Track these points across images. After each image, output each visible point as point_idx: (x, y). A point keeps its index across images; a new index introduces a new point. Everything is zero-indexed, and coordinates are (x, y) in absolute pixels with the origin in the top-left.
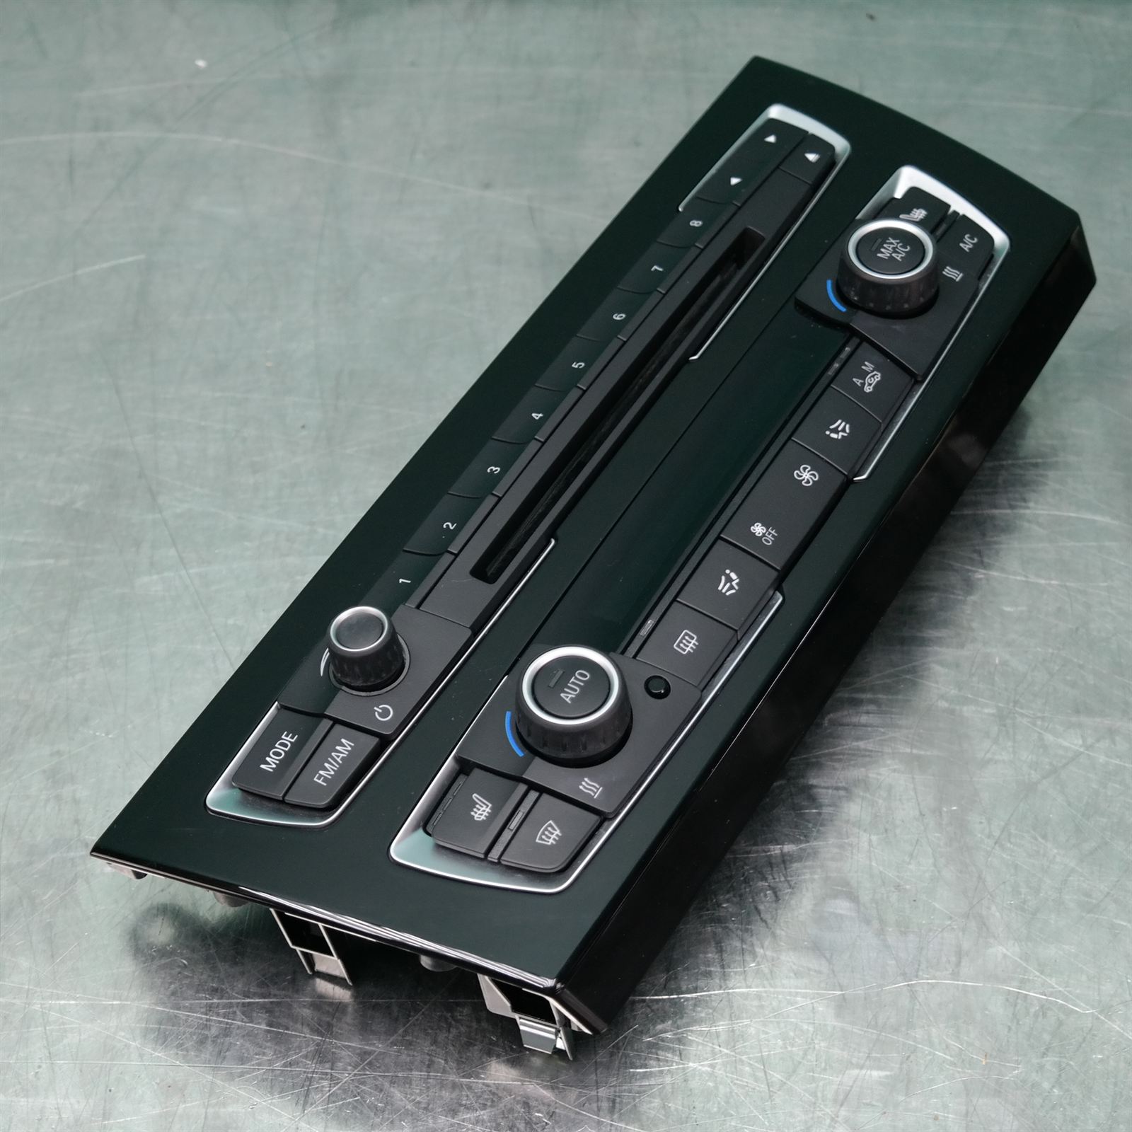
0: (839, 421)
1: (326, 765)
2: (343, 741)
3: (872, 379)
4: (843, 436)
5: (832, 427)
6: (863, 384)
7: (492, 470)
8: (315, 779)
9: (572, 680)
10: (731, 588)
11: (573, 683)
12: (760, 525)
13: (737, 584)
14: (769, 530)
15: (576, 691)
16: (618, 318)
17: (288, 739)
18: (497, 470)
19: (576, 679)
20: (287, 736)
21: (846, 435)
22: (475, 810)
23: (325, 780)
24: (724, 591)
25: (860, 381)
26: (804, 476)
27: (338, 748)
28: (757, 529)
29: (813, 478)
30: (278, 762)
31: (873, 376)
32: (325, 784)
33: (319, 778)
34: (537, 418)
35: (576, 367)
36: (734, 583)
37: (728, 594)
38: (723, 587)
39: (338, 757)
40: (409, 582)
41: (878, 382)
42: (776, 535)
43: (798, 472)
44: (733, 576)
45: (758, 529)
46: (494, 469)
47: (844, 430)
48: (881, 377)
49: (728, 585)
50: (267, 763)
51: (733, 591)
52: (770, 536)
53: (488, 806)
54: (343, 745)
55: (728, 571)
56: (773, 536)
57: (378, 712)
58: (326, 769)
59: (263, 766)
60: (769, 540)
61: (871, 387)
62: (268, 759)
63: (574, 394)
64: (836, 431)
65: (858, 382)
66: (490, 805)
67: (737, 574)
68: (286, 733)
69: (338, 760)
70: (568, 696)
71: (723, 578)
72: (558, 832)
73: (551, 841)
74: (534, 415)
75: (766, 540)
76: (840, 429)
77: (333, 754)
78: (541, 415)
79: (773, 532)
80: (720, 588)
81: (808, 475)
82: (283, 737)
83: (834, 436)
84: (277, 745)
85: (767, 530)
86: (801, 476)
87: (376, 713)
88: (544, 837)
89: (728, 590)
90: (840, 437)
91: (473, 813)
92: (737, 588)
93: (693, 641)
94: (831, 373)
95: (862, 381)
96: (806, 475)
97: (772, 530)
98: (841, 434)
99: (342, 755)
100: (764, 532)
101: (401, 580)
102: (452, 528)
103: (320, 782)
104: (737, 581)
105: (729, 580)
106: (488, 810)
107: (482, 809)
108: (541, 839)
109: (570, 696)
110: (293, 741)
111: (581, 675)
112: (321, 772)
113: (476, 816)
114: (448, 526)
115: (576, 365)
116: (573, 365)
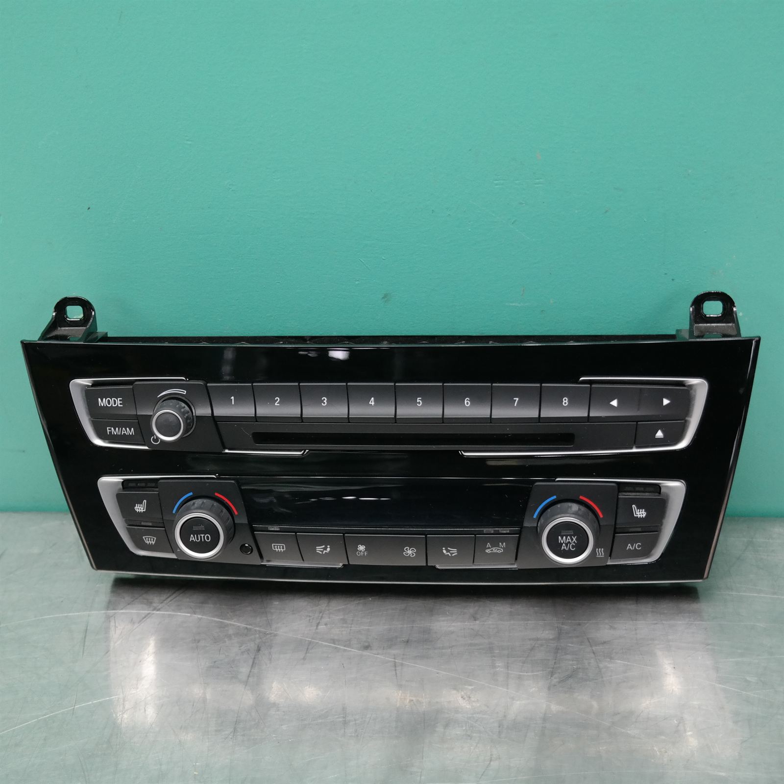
0: (456, 550)
1: (117, 429)
2: (132, 429)
5: (449, 549)
7: (324, 399)
8: (108, 428)
9: (202, 535)
10: (322, 551)
11: (201, 537)
13: (326, 553)
15: (198, 539)
16: (466, 402)
17: (119, 402)
19: (204, 537)
20: (120, 401)
21: (450, 555)
22: (139, 505)
23: (110, 433)
27: (128, 429)
29: (411, 555)
30: (105, 405)
32: (108, 434)
33: (109, 429)
34: (370, 403)
35: (418, 401)
36: (325, 551)
37: (317, 551)
39: (124, 431)
43: (409, 548)
44: (328, 549)
46: (325, 402)
50: (102, 401)
51: (321, 553)
53: (144, 509)
54: (130, 430)
55: (328, 546)
57: (154, 438)
58: (115, 430)
59: (99, 399)
62: (104, 399)
64: (448, 551)
66: (145, 510)
68: (121, 399)
69: (123, 433)
70: (192, 538)
71: (324, 546)
72: (153, 543)
73: (148, 542)
74: (372, 399)
76: (451, 552)
77: (124, 428)
78: (373, 403)
80: (317, 547)
81: (411, 552)
82: (119, 399)
83: (445, 552)
84: (113, 399)
85: (364, 551)
86: (407, 550)
87: (153, 437)
88: (147, 539)
90: (445, 554)
91: (137, 505)
92: (324, 553)
93: (282, 550)
98: (448, 553)
99: (126, 432)
101: (232, 398)
102: (276, 404)
103: (108, 431)
105: (325, 549)
106: (142, 511)
107: (141, 508)
108: (146, 538)
109: (194, 539)
110: (119, 405)
111: (208, 537)
112: (112, 428)
113: (136, 507)
114: (277, 400)
115: (419, 400)
116: (418, 398)
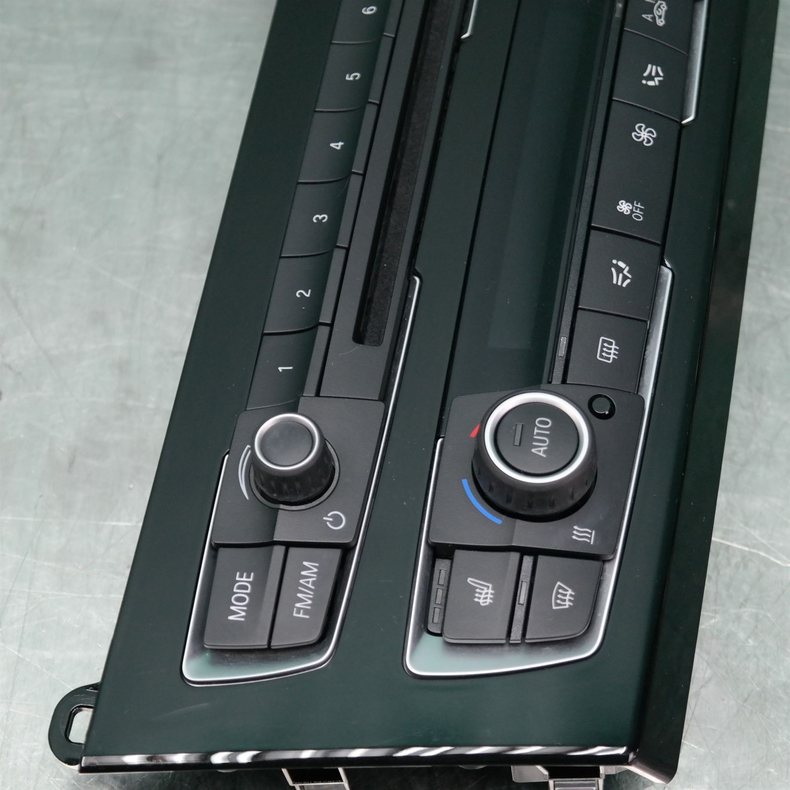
0: (650, 66)
1: (299, 595)
2: (305, 563)
3: (659, 9)
4: (659, 81)
5: (646, 74)
6: (654, 18)
7: (317, 219)
8: (295, 615)
9: (536, 431)
10: (625, 278)
11: (538, 434)
12: (624, 202)
13: (628, 272)
14: (635, 205)
15: (544, 442)
16: (369, 13)
17: (244, 579)
18: (324, 218)
19: (539, 428)
20: (241, 576)
21: (661, 79)
22: (477, 595)
23: (306, 612)
24: (619, 284)
25: (650, 16)
26: (643, 136)
27: (303, 573)
28: (622, 207)
29: (652, 135)
30: (245, 608)
31: (659, 7)
32: (307, 617)
33: (298, 612)
34: (339, 148)
35: (351, 79)
36: (625, 272)
37: (624, 285)
38: (618, 280)
39: (308, 582)
40: (291, 368)
41: (667, 12)
42: (643, 207)
43: (635, 133)
44: (621, 264)
45: (624, 207)
46: (320, 217)
47: (657, 75)
48: (667, 5)
49: (621, 276)
50: (234, 613)
51: (628, 281)
52: (638, 211)
53: (488, 587)
54: (307, 569)
55: (614, 262)
56: (641, 210)
57: (330, 522)
58: (301, 600)
59: (231, 618)
60: (639, 215)
61: (662, 19)
62: (233, 608)
63: (370, 111)
64: (650, 78)
65: (648, 17)
66: (490, 586)
67: (624, 262)
68: (238, 574)
69: (310, 586)
70: (540, 450)
71: (613, 270)
72: (570, 592)
73: (568, 603)
74: (332, 145)
75: (636, 216)
76: (653, 74)
77: (301, 581)
78: (340, 144)
79: (639, 206)
80: (615, 282)
81: (646, 133)
82: (238, 578)
83: (651, 83)
84: (235, 590)
85: (633, 206)
86: (640, 137)
87: (328, 523)
88: (559, 601)
89: (623, 282)
90: (657, 83)
91: (476, 600)
92: (629, 276)
93: (613, 347)
94: (618, 15)
95: (652, 16)
96: (644, 135)
97: (637, 204)
98: (656, 79)
99: (311, 580)
100: (631, 208)
101: (280, 369)
102: (308, 296)
103: (301, 615)
104: (627, 268)
105: (620, 270)
106: (490, 591)
107: (484, 592)
108: (557, 605)
109: (542, 449)
110: (251, 579)
111: (541, 422)
112: (298, 605)
113: (481, 601)
114: (300, 294)
115: (350, 77)
116: (347, 78)
